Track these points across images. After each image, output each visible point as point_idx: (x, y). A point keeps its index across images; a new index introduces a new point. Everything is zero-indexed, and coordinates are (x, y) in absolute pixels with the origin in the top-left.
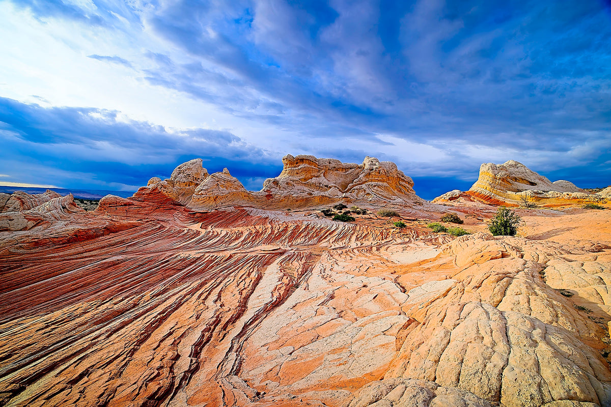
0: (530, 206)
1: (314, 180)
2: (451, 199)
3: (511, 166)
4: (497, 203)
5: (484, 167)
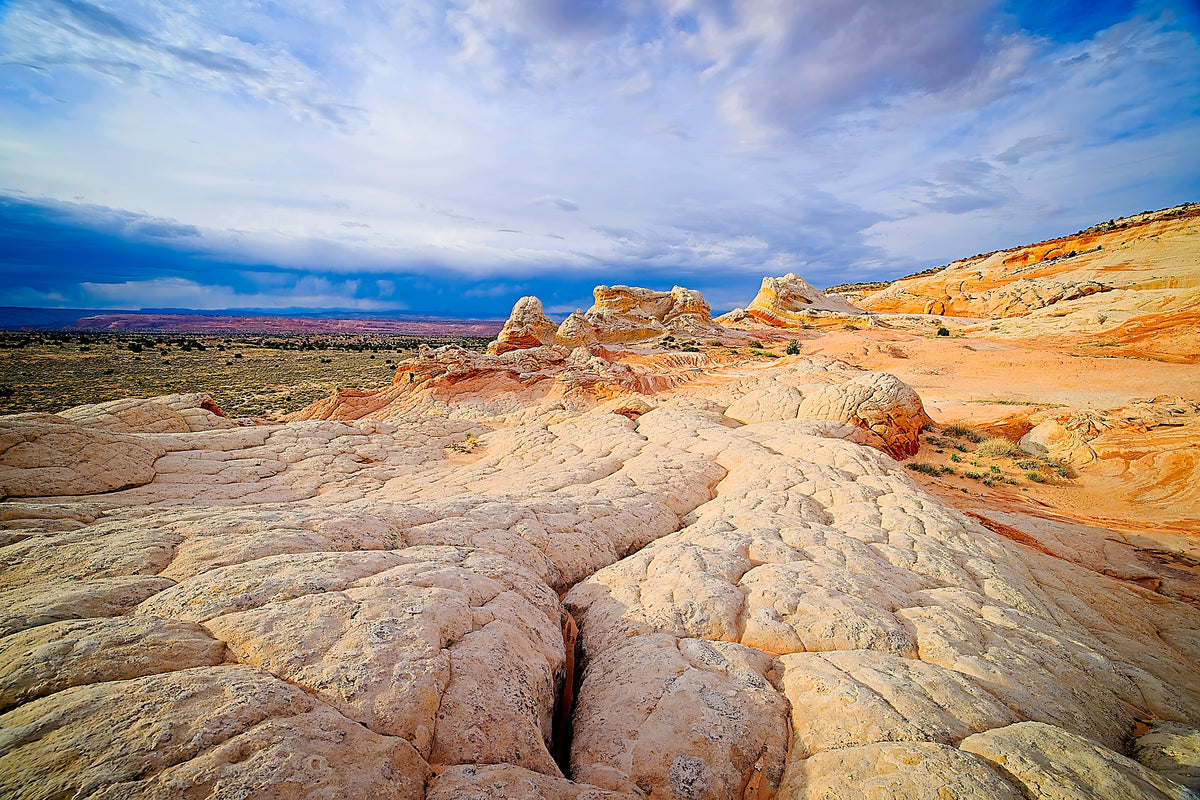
0: (806, 327)
1: (632, 312)
2: (736, 320)
3: (791, 281)
4: (779, 324)
5: (767, 283)
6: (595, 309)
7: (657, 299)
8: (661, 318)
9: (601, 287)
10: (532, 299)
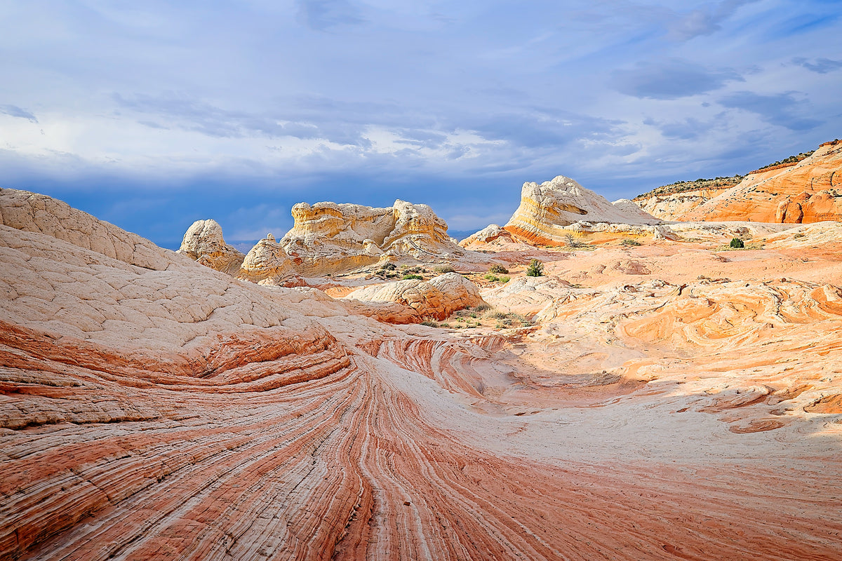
0: (575, 245)
2: (488, 240)
3: (559, 186)
4: (543, 242)
5: (528, 190)
6: (293, 234)
7: (374, 217)
8: (379, 241)
9: (300, 205)
10: (209, 224)
